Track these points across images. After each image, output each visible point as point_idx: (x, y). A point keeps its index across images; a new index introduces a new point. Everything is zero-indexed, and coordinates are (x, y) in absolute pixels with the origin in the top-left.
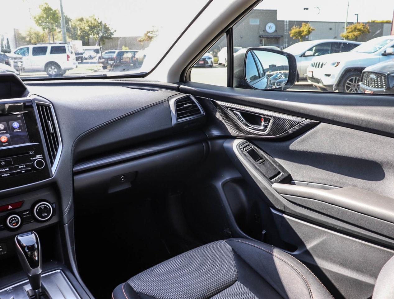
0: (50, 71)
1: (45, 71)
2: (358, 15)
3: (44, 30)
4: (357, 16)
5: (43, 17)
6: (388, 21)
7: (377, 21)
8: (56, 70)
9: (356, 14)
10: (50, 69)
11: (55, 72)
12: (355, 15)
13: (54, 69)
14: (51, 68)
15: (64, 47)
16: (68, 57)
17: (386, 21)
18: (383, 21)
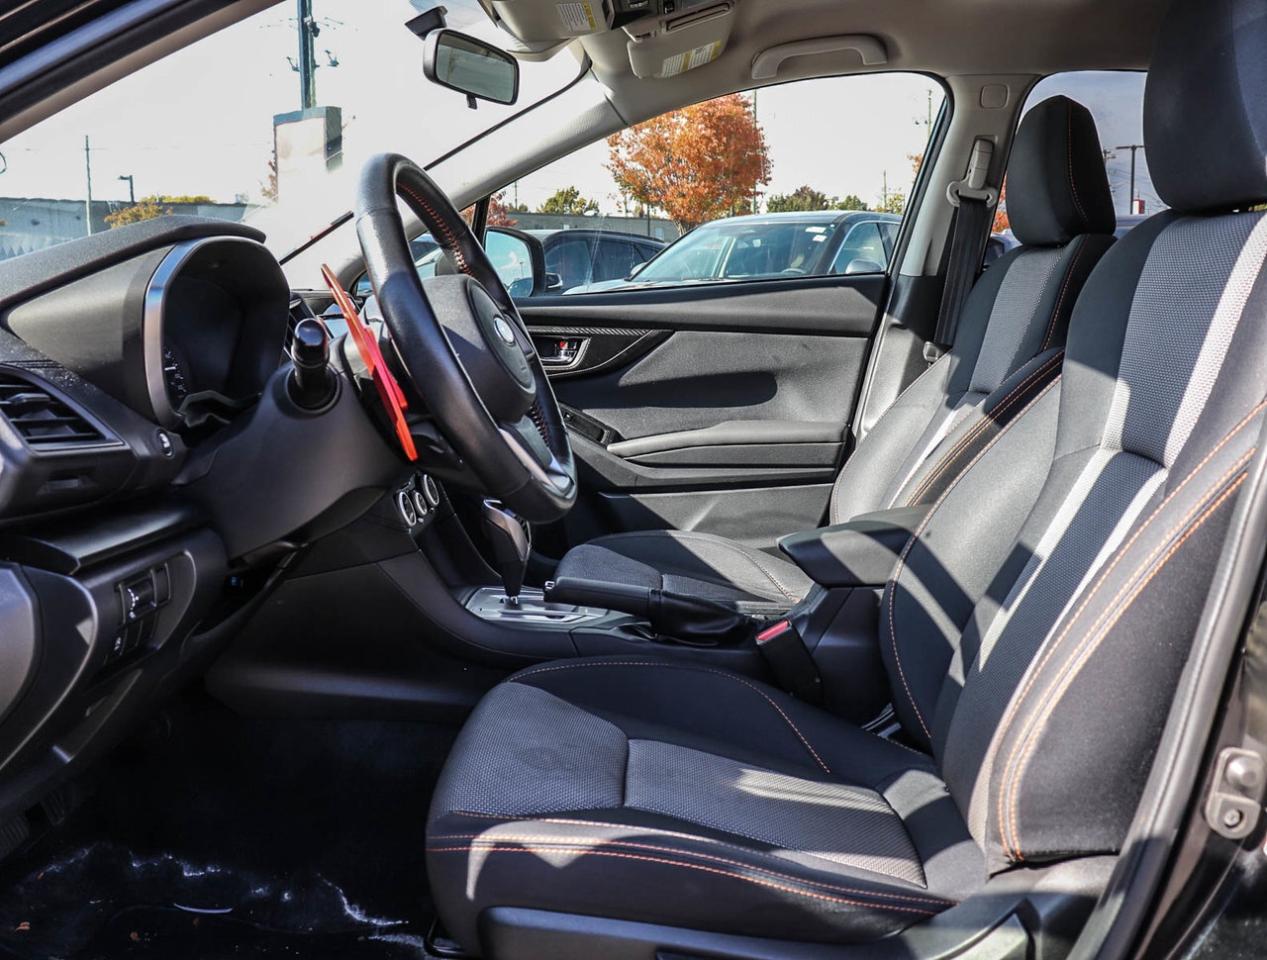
2: (130, 179)
4: (128, 182)
6: (200, 198)
7: (170, 197)
9: (125, 176)
12: (122, 178)
17: (196, 199)
18: (186, 198)
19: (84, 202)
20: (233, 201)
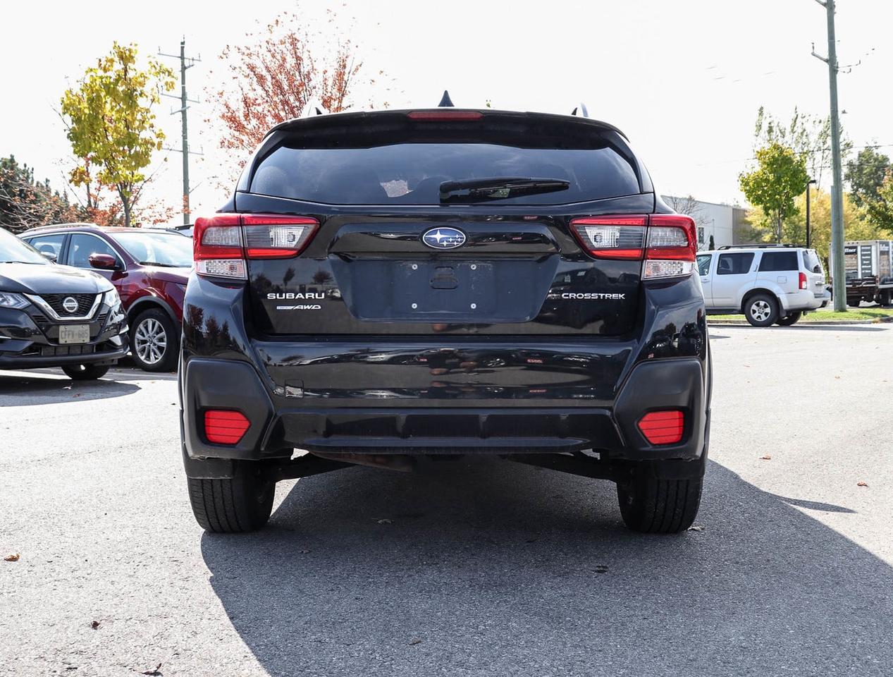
0: (754, 312)
1: (742, 312)
3: (768, 214)
5: (767, 180)
8: (768, 310)
10: (754, 307)
11: (766, 314)
13: (765, 306)
14: (758, 305)
15: (795, 254)
16: (802, 278)
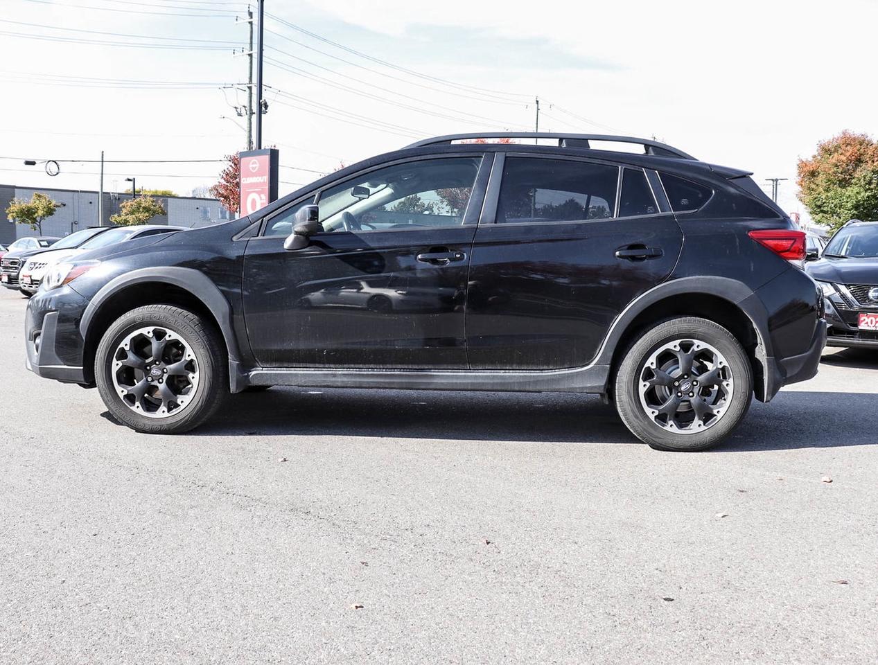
2: (135, 180)
9: (130, 178)
19: (97, 193)
20: (191, 196)
